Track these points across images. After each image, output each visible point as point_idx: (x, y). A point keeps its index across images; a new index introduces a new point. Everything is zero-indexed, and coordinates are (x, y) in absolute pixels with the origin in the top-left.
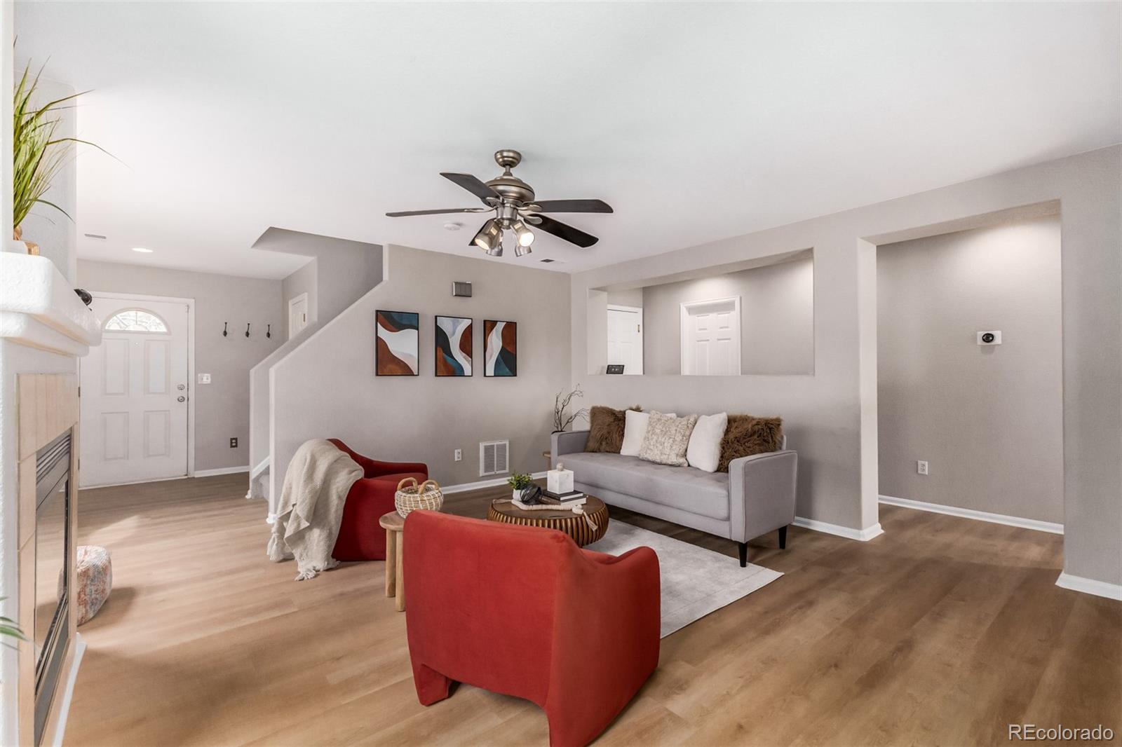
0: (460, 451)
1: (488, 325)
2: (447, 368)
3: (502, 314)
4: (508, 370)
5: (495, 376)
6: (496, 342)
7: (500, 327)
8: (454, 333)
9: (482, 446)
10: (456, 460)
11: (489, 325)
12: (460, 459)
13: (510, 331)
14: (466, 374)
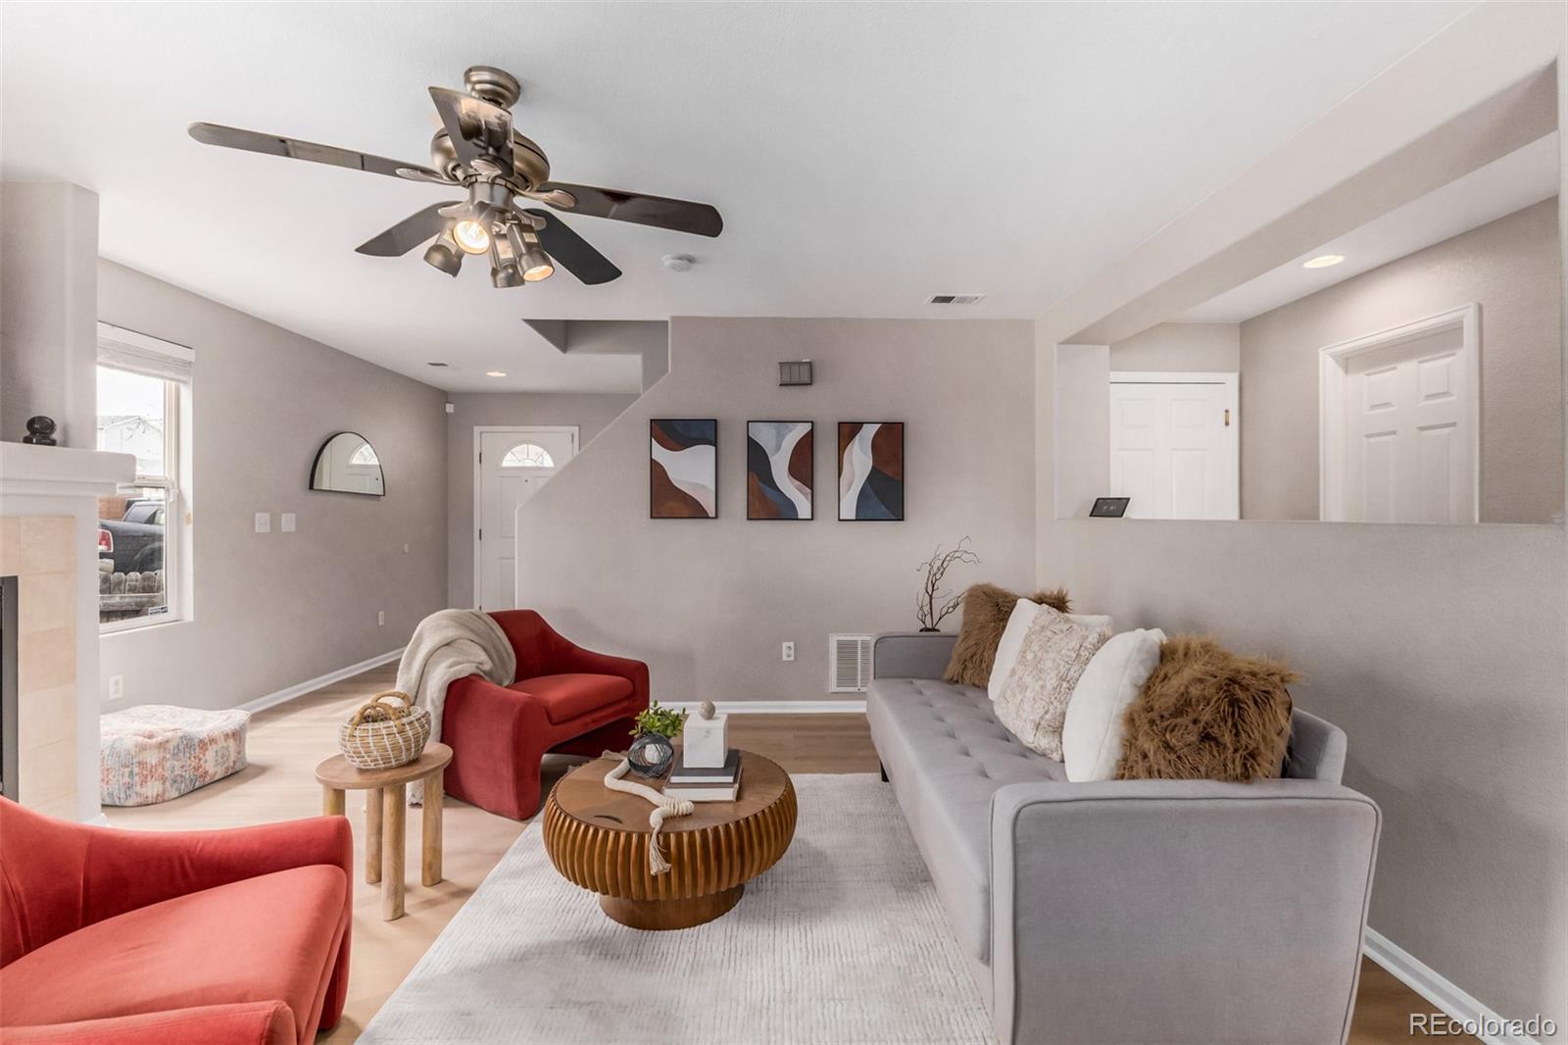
0: (791, 644)
1: (846, 430)
2: (767, 505)
3: (876, 409)
4: (883, 508)
5: (856, 520)
6: (860, 459)
7: (869, 432)
8: (778, 447)
9: (834, 640)
10: (785, 658)
11: (848, 431)
12: (792, 658)
13: (891, 441)
14: (800, 517)
